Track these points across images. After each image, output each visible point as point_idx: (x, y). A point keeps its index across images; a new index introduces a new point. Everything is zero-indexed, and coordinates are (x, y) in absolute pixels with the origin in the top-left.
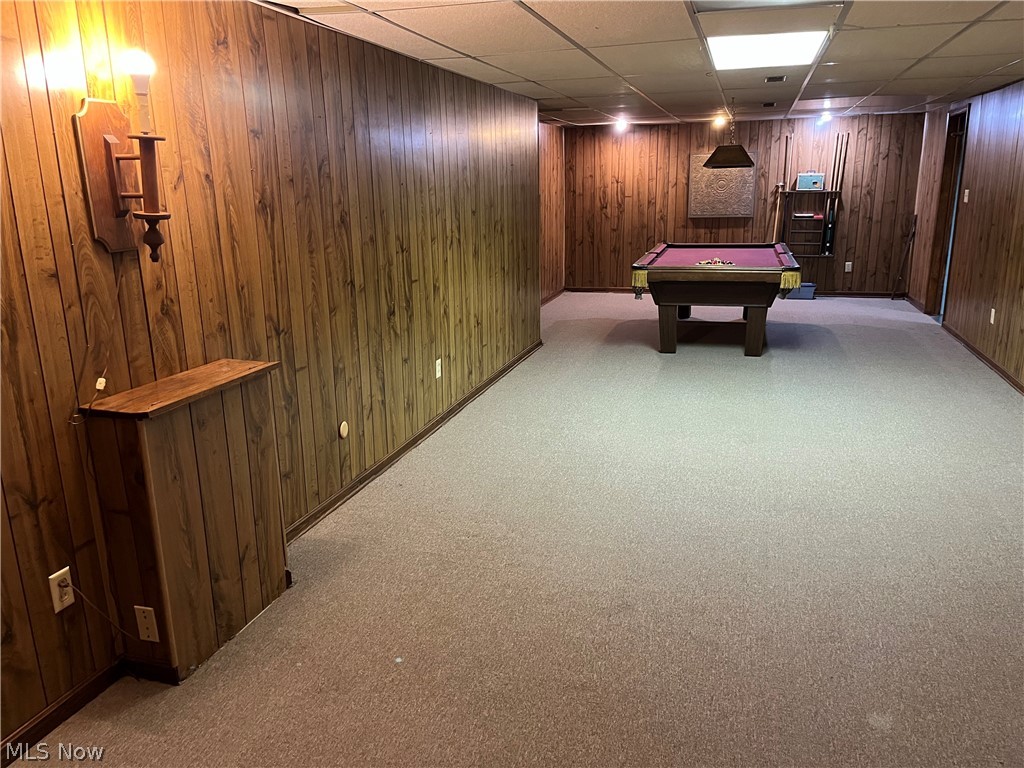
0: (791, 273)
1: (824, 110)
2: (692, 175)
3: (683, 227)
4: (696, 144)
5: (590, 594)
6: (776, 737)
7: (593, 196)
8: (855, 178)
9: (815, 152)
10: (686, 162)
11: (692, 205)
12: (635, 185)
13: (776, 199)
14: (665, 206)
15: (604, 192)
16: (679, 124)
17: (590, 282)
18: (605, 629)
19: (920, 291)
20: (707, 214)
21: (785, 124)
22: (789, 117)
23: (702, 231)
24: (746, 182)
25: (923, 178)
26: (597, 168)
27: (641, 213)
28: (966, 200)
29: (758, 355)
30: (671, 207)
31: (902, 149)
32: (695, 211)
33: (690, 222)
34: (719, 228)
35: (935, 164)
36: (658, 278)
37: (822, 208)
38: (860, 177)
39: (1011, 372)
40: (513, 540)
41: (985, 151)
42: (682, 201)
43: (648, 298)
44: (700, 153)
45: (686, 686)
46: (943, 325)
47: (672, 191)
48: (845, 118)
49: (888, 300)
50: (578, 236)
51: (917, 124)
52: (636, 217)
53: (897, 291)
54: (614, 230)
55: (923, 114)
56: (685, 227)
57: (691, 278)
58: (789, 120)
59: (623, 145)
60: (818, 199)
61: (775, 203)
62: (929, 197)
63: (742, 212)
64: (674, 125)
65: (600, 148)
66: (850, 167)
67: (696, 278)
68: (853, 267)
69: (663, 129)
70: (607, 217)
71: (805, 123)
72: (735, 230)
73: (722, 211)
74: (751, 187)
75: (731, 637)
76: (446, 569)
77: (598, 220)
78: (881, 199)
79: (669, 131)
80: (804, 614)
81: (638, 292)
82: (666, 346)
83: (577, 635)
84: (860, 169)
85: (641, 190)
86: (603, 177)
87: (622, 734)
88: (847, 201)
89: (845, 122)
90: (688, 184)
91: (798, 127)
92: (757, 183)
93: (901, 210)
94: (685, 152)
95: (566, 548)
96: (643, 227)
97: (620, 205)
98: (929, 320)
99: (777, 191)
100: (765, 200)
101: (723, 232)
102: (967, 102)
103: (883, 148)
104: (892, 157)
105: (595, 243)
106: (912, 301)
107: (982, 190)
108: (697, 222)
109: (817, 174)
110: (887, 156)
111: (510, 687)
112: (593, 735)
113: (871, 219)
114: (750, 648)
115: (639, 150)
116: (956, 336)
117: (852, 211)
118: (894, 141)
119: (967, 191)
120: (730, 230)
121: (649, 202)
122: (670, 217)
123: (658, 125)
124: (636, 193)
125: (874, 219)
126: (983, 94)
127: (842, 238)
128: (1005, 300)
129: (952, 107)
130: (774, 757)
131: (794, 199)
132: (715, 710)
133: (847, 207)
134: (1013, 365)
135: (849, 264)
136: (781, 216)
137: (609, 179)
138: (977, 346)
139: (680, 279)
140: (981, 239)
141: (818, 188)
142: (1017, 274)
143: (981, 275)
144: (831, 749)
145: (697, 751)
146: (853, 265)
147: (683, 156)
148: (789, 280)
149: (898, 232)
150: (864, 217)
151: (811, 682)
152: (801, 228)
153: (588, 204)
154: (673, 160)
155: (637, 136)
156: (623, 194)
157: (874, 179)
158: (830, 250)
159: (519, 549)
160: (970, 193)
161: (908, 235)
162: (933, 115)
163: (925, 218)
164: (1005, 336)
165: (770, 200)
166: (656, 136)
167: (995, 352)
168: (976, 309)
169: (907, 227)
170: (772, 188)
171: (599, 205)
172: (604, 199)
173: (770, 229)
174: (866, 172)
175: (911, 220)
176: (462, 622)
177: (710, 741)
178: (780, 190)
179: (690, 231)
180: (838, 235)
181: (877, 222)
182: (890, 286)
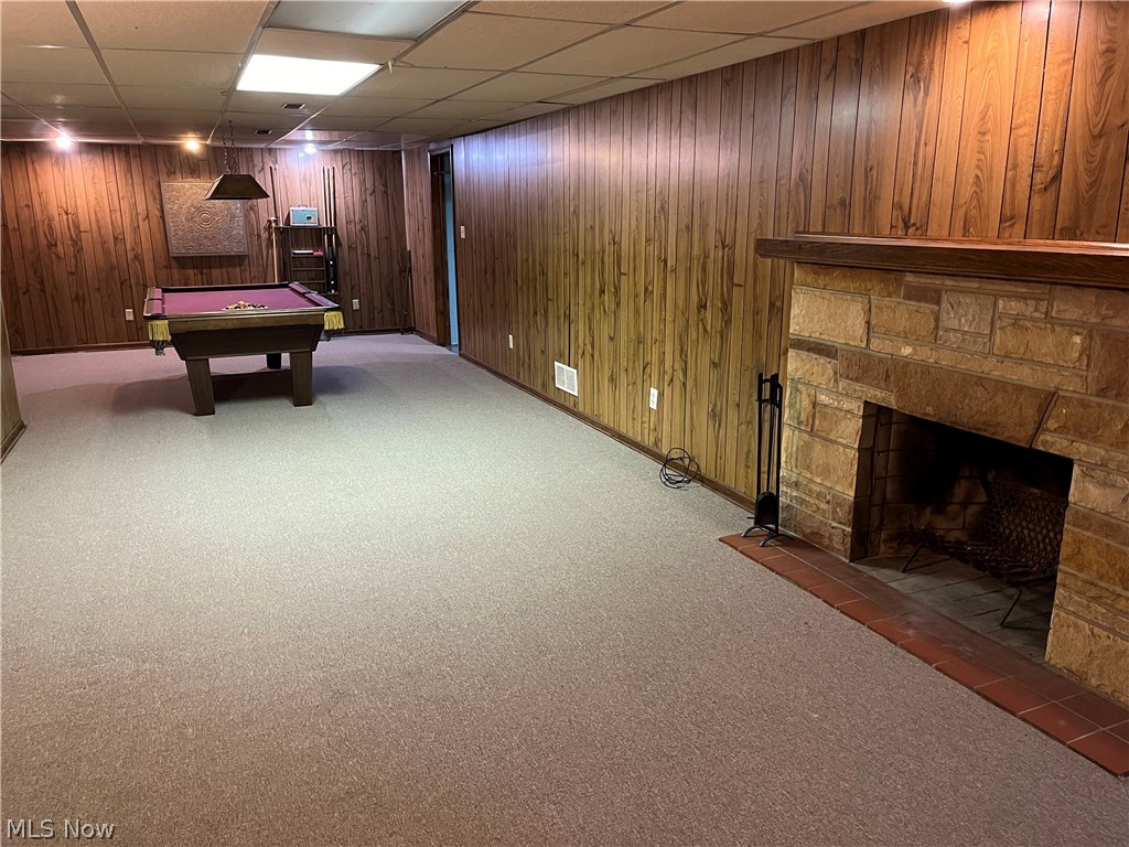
0: (333, 313)
1: (307, 142)
2: (167, 207)
3: (166, 267)
4: (165, 170)
5: (290, 697)
6: (551, 757)
7: (34, 231)
8: (347, 214)
9: (303, 185)
10: (156, 190)
11: (173, 241)
12: (93, 218)
13: (270, 235)
14: (137, 242)
15: (50, 226)
16: (139, 146)
17: (48, 340)
18: (333, 727)
19: (428, 324)
20: (193, 253)
21: (266, 154)
22: (272, 146)
23: (190, 272)
24: (233, 216)
25: (410, 215)
26: (35, 195)
27: (106, 252)
28: (463, 236)
29: (309, 403)
30: (146, 245)
31: (386, 186)
32: (178, 249)
33: (172, 261)
34: (210, 268)
35: (421, 201)
36: (183, 328)
37: (320, 244)
38: (352, 212)
39: (539, 389)
40: (152, 672)
41: (476, 187)
42: (159, 237)
43: (171, 352)
44: (172, 181)
45: (450, 747)
46: (460, 355)
47: (144, 226)
48: (327, 151)
49: (398, 336)
50: (21, 281)
51: (396, 162)
52: (100, 256)
53: (406, 327)
54: (72, 273)
55: (399, 152)
56: (169, 267)
57: (223, 325)
58: (270, 150)
59: (68, 166)
60: (315, 234)
61: (270, 240)
62: (421, 232)
63: (235, 250)
64: (133, 146)
65: (35, 170)
66: (340, 202)
67: (230, 326)
68: (360, 304)
69: (119, 151)
70: (58, 257)
71: (288, 153)
72: (230, 269)
73: (210, 249)
74: (240, 221)
75: (461, 685)
76: (80, 737)
77: (48, 262)
78: (375, 235)
79: (127, 153)
80: (508, 640)
81: (159, 347)
82: (203, 408)
83: (307, 744)
84: (350, 205)
85: (102, 222)
86: (44, 207)
87: (419, 821)
88: (343, 237)
89: (329, 155)
90: (163, 217)
91: (280, 156)
92: (247, 217)
93: (395, 248)
94: (152, 179)
95: (228, 658)
96: (112, 268)
97: (76, 242)
98: (443, 351)
99: (270, 226)
100: (259, 236)
101: (216, 272)
102: (447, 143)
103: (369, 184)
104: (379, 193)
105: (48, 290)
106: (422, 335)
107: (479, 226)
108: (182, 262)
109: (309, 208)
110: (374, 191)
111: (266, 833)
112: (391, 836)
113: (369, 255)
114: (482, 688)
115: (91, 175)
116: (476, 363)
117: (349, 247)
118: (377, 177)
119: (462, 227)
120: (224, 270)
121: (115, 239)
122: (147, 257)
123: (112, 145)
124: (94, 225)
125: (372, 255)
126: (464, 136)
127: (345, 275)
128: (521, 326)
129: (432, 146)
130: (561, 774)
131: (289, 235)
132: (489, 757)
133: (344, 242)
134: (539, 382)
135: (355, 301)
136: (278, 253)
137: (54, 210)
138: (500, 370)
139: (211, 328)
140: (486, 272)
141: (313, 223)
142: (528, 302)
143: (492, 306)
144: (599, 745)
145: (497, 801)
146: (360, 301)
147: (151, 184)
148: (334, 320)
149: (396, 268)
150: (362, 253)
151: (549, 697)
152: (302, 265)
153: (28, 242)
154: (138, 188)
155: (84, 157)
156: (77, 227)
157: (364, 216)
158: (336, 287)
159: (168, 679)
160: (466, 229)
161: (406, 270)
162: (410, 154)
163: (420, 253)
164: (527, 359)
165: (264, 235)
166: (111, 158)
167: (519, 373)
168: (494, 336)
169: (403, 262)
170: (263, 223)
171: (45, 242)
172: (51, 234)
173: (270, 268)
174: (357, 208)
175: (405, 257)
176: (150, 788)
177: (503, 786)
178: (273, 225)
179: (175, 272)
180: (341, 271)
181: (375, 258)
182: (398, 322)
